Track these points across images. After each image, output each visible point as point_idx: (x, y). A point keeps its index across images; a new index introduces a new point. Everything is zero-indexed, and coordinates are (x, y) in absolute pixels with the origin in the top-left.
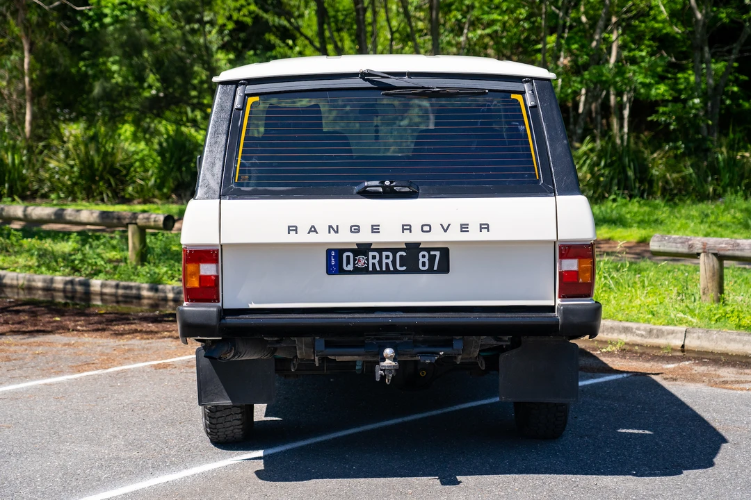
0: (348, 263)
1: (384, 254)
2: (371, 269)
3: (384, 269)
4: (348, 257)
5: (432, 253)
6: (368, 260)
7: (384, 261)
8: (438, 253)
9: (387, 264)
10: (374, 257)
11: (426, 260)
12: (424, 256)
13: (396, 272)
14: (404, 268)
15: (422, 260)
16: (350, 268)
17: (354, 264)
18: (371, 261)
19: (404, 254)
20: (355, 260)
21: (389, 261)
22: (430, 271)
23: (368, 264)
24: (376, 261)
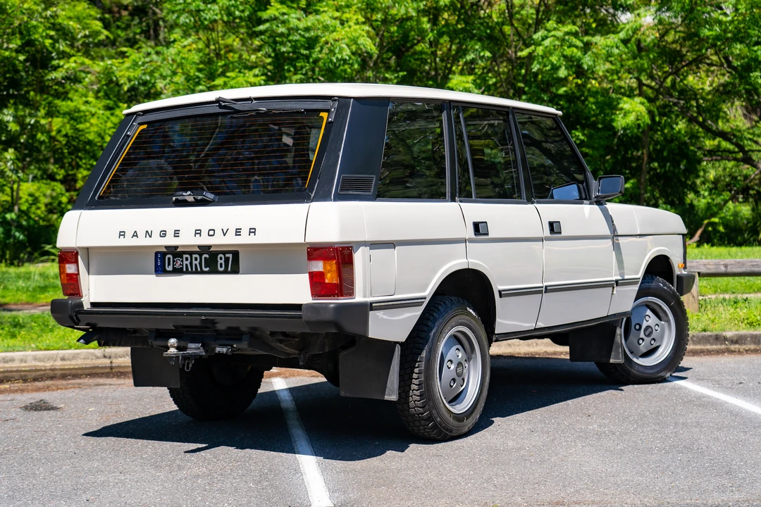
0: (169, 264)
1: (194, 256)
2: (184, 270)
3: (194, 270)
4: (169, 259)
5: (227, 255)
6: (182, 261)
7: (194, 262)
8: (230, 256)
9: (196, 265)
10: (187, 259)
11: (222, 261)
12: (221, 259)
13: (202, 272)
14: (207, 269)
15: (220, 261)
16: (170, 268)
17: (173, 265)
18: (185, 262)
19: (207, 256)
20: (174, 261)
21: (197, 262)
22: (225, 272)
23: (183, 265)
24: (188, 263)
